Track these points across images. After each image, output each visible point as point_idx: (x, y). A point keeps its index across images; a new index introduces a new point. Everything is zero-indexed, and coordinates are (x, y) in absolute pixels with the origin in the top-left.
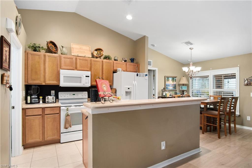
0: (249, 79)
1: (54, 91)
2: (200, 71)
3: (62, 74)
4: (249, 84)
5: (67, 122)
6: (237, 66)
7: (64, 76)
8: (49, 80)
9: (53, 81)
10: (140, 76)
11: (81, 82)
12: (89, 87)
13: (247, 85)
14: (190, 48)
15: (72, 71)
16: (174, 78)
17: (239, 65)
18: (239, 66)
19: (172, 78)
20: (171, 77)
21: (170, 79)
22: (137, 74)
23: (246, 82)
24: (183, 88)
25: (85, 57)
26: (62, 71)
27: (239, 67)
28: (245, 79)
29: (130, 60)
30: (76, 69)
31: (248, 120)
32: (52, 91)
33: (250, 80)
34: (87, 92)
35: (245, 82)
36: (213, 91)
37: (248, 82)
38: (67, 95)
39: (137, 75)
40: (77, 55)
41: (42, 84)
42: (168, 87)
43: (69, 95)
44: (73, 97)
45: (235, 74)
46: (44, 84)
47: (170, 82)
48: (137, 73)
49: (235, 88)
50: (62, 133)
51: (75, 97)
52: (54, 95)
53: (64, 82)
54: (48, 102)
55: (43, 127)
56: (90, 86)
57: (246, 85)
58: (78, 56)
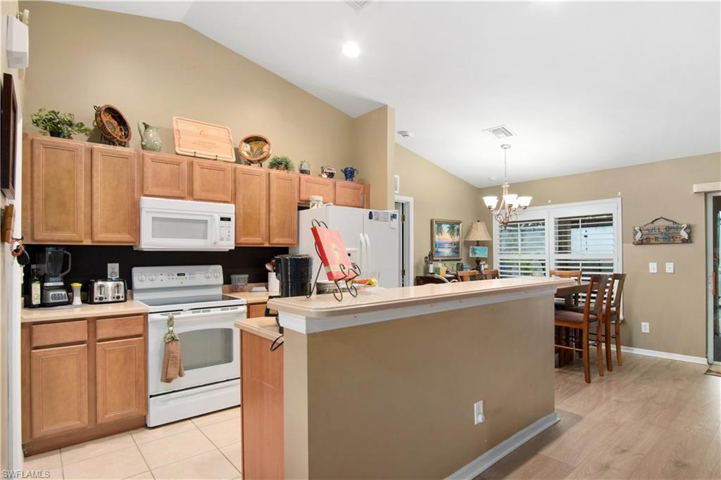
0: (646, 228)
1: (116, 266)
2: (529, 206)
3: (147, 212)
4: (644, 241)
5: (170, 362)
6: (615, 196)
7: (154, 219)
8: (106, 230)
9: (119, 232)
10: (377, 219)
11: (205, 237)
12: (230, 250)
13: (641, 243)
14: (502, 146)
15: (180, 201)
16: (453, 226)
17: (619, 194)
18: (619, 196)
19: (448, 226)
20: (446, 223)
21: (445, 228)
22: (371, 212)
23: (639, 236)
24: (477, 251)
25: (216, 160)
26: (146, 202)
27: (620, 199)
28: (637, 228)
29: (343, 174)
30: (191, 195)
31: (643, 331)
32: (110, 265)
33: (648, 230)
34: (220, 267)
35: (635, 235)
36: (556, 260)
37: (645, 237)
38: (160, 277)
39: (371, 216)
40: (193, 155)
41: (82, 242)
42: (440, 250)
43: (164, 277)
44: (178, 281)
45: (611, 214)
46: (87, 242)
47: (445, 237)
48: (371, 210)
49: (612, 252)
50: (151, 396)
51: (186, 281)
52: (118, 277)
53: (153, 237)
54: (101, 298)
55: (93, 380)
56: (233, 248)
57: (638, 244)
58: (197, 155)
